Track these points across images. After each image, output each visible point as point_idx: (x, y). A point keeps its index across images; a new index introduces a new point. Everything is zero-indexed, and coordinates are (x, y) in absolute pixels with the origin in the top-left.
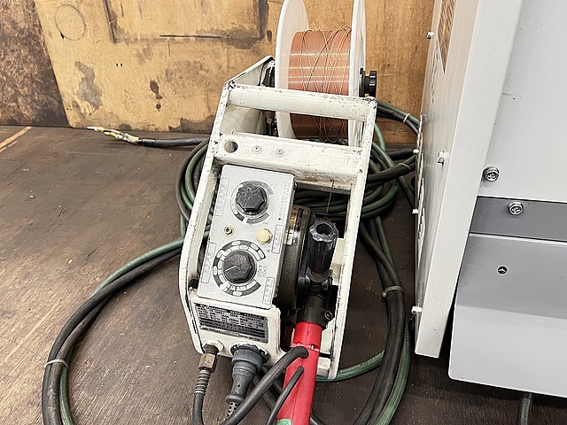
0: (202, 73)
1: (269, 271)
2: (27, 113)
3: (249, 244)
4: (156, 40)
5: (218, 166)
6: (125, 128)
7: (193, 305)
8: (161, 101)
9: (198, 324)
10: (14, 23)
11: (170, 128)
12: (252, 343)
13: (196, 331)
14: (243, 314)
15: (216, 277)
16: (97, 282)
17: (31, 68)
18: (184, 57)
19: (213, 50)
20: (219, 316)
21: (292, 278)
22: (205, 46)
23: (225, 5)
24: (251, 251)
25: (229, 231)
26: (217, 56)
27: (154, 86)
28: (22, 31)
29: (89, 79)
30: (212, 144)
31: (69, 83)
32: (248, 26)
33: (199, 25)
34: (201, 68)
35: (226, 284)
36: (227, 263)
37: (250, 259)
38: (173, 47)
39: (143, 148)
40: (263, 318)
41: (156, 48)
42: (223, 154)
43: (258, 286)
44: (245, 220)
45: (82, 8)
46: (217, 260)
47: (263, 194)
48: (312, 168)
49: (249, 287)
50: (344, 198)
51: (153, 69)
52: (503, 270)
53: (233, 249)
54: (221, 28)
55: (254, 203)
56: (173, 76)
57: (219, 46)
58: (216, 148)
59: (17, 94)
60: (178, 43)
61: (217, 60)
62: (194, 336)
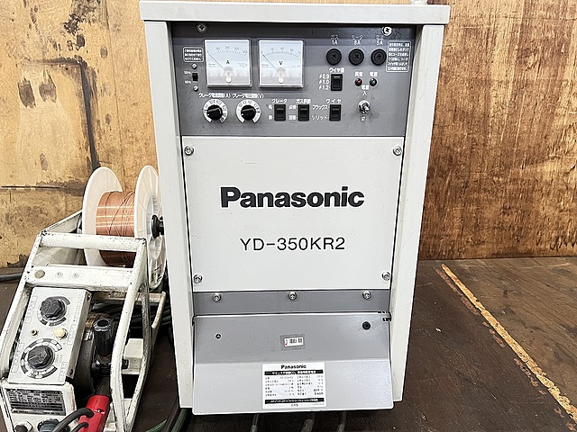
0: (42, 216)
1: (64, 359)
3: (49, 340)
5: (29, 288)
7: (5, 391)
9: (10, 408)
11: (8, 264)
12: (54, 417)
13: (8, 416)
14: (43, 392)
15: (23, 367)
18: (25, 203)
19: (52, 198)
21: (88, 365)
22: (44, 194)
23: (63, 164)
24: (51, 345)
25: (35, 333)
26: (57, 202)
30: (25, 274)
34: (41, 212)
35: (31, 371)
37: (49, 350)
38: (14, 196)
40: (58, 392)
42: (32, 279)
43: (55, 369)
44: (48, 324)
46: (24, 354)
47: (61, 305)
48: (98, 285)
49: (48, 371)
52: (218, 336)
53: (38, 345)
54: (59, 181)
56: (14, 219)
57: (57, 194)
58: (28, 276)
60: (19, 192)
61: (56, 206)
62: (7, 420)
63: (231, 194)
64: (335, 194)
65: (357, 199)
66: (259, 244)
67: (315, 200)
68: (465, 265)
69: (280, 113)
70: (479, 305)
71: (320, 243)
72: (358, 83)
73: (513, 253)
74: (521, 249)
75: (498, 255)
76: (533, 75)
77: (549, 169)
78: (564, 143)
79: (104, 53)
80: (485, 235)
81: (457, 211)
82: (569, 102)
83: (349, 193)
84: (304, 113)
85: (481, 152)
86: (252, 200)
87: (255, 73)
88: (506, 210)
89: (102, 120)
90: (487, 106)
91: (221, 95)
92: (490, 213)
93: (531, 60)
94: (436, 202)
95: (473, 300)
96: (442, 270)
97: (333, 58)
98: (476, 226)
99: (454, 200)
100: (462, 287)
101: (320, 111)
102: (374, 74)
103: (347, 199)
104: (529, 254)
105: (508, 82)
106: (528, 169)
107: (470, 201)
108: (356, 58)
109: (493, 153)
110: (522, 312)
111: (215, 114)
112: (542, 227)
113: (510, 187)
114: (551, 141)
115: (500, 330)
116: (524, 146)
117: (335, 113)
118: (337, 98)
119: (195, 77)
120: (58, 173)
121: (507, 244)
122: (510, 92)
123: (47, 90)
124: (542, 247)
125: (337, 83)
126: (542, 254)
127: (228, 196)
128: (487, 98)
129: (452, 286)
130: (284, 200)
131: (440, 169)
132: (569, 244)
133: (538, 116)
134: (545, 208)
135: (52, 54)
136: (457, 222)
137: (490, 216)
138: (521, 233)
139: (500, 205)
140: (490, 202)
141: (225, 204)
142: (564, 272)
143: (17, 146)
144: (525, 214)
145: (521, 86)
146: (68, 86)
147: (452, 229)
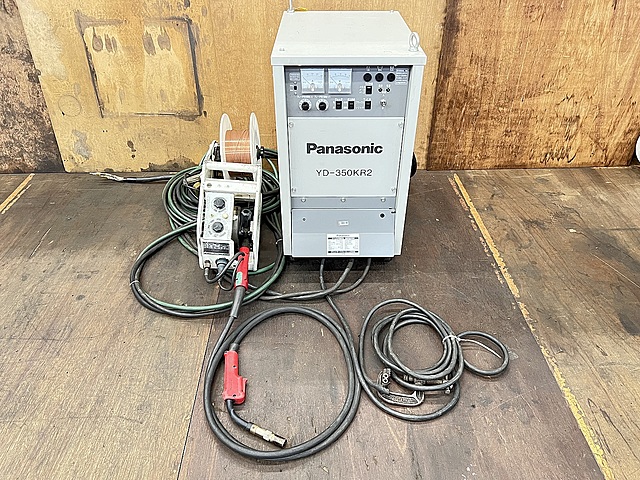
2: (31, 164)
4: (132, 116)
6: (110, 171)
8: (135, 153)
10: (22, 105)
16: (135, 255)
17: (36, 134)
20: (211, 247)
27: (130, 144)
28: (28, 110)
29: (82, 140)
31: (66, 143)
32: (193, 108)
33: (160, 107)
36: (214, 226)
38: (143, 121)
39: (127, 184)
41: (131, 122)
45: (79, 97)
50: (252, 204)
51: (129, 134)
55: (221, 205)
59: (23, 151)
63: (312, 147)
64: (368, 147)
65: (379, 150)
66: (326, 173)
67: (356, 150)
68: (471, 175)
69: (339, 106)
70: (471, 204)
71: (359, 173)
72: (380, 90)
73: (511, 166)
74: (518, 162)
75: (499, 167)
76: (536, 27)
77: (543, 102)
78: (557, 80)
79: (204, 12)
80: (490, 152)
81: (469, 134)
82: (564, 48)
83: (375, 146)
84: (351, 106)
85: (490, 88)
86: (323, 150)
87: (326, 86)
88: (507, 133)
89: (204, 63)
90: (497, 52)
91: (308, 96)
92: (496, 135)
93: (535, 15)
94: (454, 127)
95: (468, 200)
96: (452, 178)
97: (367, 78)
98: (484, 144)
99: (467, 126)
100: (464, 191)
101: (360, 105)
102: (388, 86)
103: (373, 149)
104: (524, 166)
105: (515, 33)
106: (527, 101)
107: (480, 126)
108: (379, 78)
109: (500, 89)
110: (499, 209)
111: (305, 107)
112: (535, 145)
113: (512, 115)
114: (547, 80)
115: (479, 220)
116: (525, 84)
117: (368, 105)
118: (369, 98)
119: (295, 88)
120: (173, 104)
121: (507, 159)
122: (516, 41)
123: (164, 42)
124: (534, 161)
125: (369, 91)
126: (533, 166)
127: (310, 147)
128: (498, 47)
129: (456, 190)
130: (340, 150)
131: (458, 102)
132: (556, 159)
133: (538, 60)
134: (538, 131)
135: (166, 13)
136: (469, 142)
137: (495, 137)
138: (518, 151)
139: (503, 130)
140: (495, 127)
141: (308, 152)
142: (544, 181)
143: (143, 84)
144: (522, 136)
145: (525, 36)
146: (179, 38)
147: (464, 147)
